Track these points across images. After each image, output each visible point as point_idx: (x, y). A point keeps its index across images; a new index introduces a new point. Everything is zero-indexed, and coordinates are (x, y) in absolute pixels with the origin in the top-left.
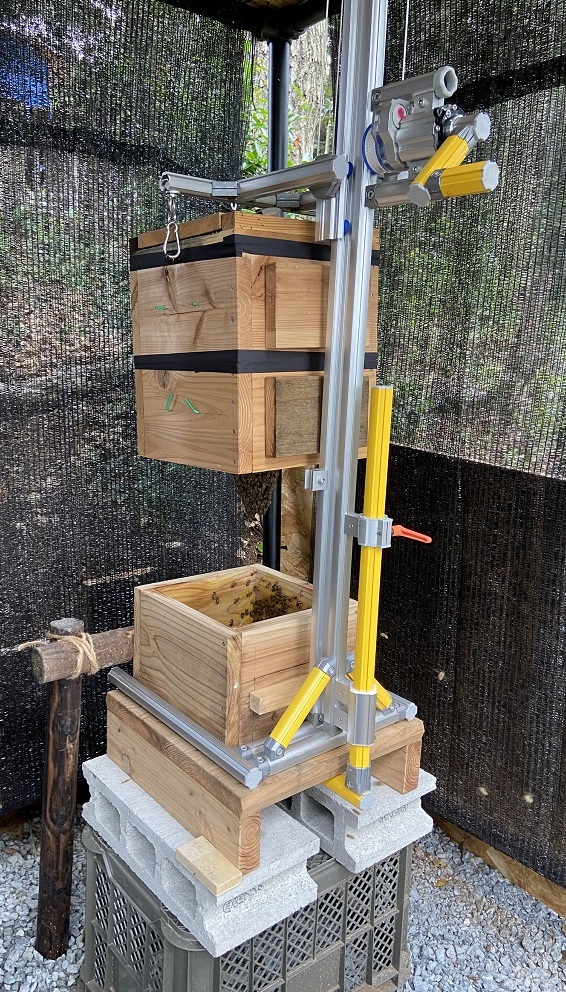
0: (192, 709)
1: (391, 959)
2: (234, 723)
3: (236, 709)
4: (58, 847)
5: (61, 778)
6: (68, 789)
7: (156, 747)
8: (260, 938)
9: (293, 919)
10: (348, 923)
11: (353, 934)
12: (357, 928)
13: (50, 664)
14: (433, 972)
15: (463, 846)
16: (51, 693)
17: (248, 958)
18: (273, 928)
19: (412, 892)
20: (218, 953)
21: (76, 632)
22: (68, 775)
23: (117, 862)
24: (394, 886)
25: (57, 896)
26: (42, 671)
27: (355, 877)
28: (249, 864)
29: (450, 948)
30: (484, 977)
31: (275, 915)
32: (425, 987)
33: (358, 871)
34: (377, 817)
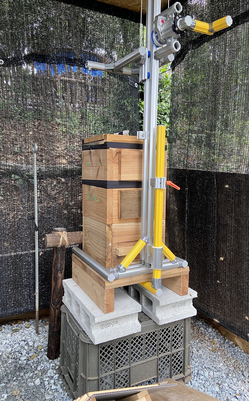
0: (97, 256)
2: (109, 259)
3: (110, 254)
4: (55, 314)
5: (56, 287)
6: (59, 292)
7: (84, 270)
8: (118, 345)
9: (133, 341)
10: (160, 349)
11: (163, 355)
12: (164, 352)
13: (50, 240)
14: (202, 380)
15: (225, 336)
16: (53, 254)
17: (113, 353)
18: (124, 342)
19: (200, 351)
20: (96, 343)
21: (62, 231)
22: (59, 286)
23: (70, 315)
24: (182, 338)
25: (54, 334)
26: (47, 242)
27: (162, 329)
28: (109, 309)
29: (212, 372)
30: (223, 384)
31: (122, 333)
32: (197, 385)
33: (160, 324)
34: (169, 303)
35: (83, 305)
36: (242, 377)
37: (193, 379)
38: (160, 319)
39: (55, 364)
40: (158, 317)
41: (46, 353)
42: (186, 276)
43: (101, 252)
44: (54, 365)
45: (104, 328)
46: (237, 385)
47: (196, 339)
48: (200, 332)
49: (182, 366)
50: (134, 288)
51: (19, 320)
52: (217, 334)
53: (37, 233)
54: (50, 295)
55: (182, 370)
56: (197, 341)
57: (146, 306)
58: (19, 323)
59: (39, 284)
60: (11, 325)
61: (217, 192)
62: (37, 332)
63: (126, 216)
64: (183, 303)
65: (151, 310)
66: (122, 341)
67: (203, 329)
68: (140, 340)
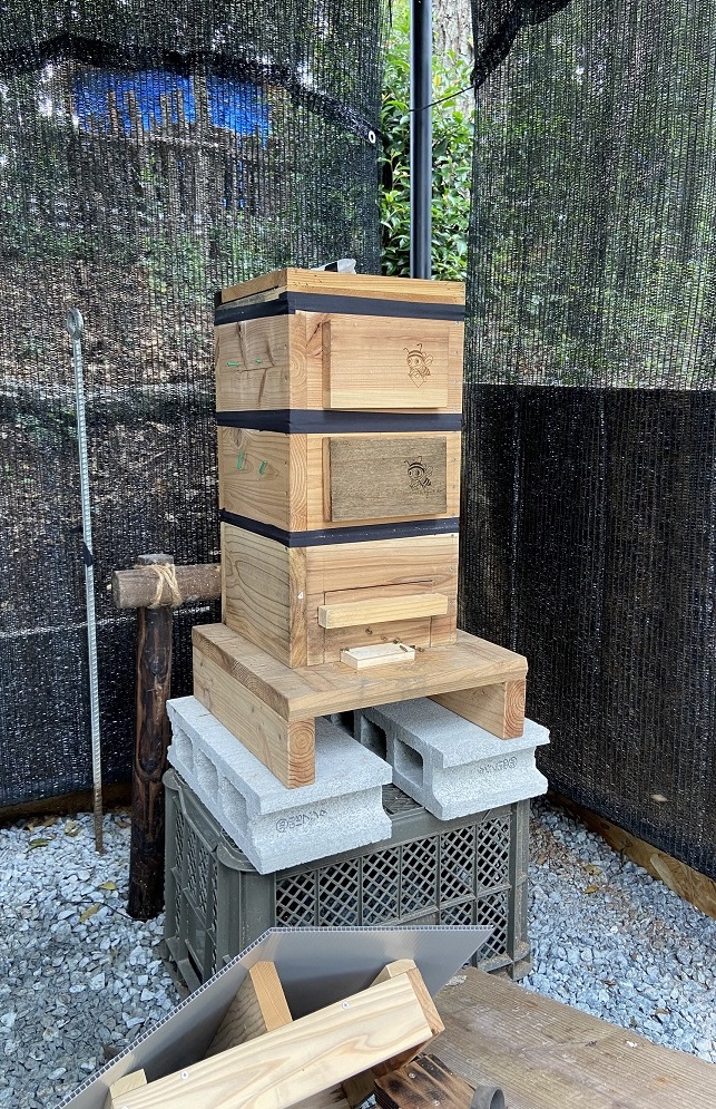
0: (265, 631)
1: (505, 945)
2: (300, 638)
3: (302, 623)
4: (148, 796)
5: (149, 722)
6: (157, 735)
7: (227, 670)
8: (327, 877)
9: (370, 864)
10: (444, 887)
11: (451, 902)
12: (457, 896)
13: (127, 586)
14: (560, 971)
15: (623, 852)
16: (139, 629)
17: (313, 897)
18: (345, 869)
19: (554, 894)
20: (265, 870)
21: (161, 563)
22: (157, 718)
23: (190, 796)
24: (504, 857)
25: (146, 850)
26: (118, 593)
27: (450, 832)
28: (301, 775)
29: (588, 951)
30: (621, 983)
31: (337, 843)
32: (547, 984)
33: (446, 818)
34: (470, 760)
35: (226, 768)
36: (674, 964)
37: (536, 969)
38: (444, 804)
39: (151, 932)
40: (438, 798)
41: (126, 903)
42: (519, 684)
43: (275, 619)
44: (147, 934)
45: (288, 830)
46: (659, 984)
47: (541, 861)
48: (553, 841)
49: (506, 933)
50: (369, 722)
51: (50, 814)
52: (600, 848)
53: (89, 571)
54: (134, 745)
56: (546, 866)
57: (405, 769)
58: (47, 823)
59: (102, 717)
60: (27, 829)
62: (100, 848)
63: (346, 513)
64: (509, 760)
65: (420, 780)
66: (338, 865)
67: (562, 835)
68: (387, 862)
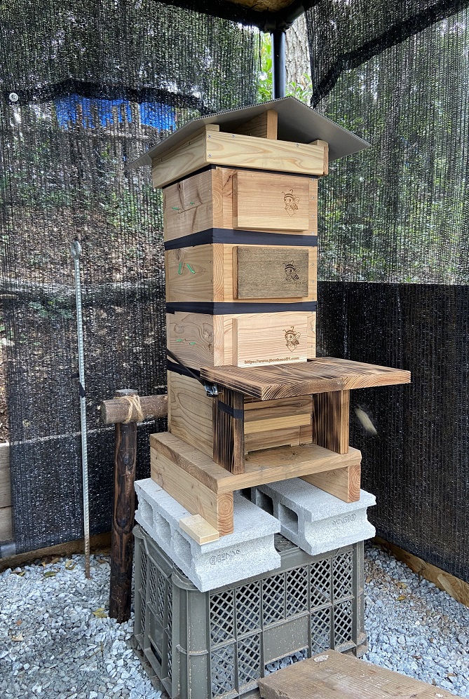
0: (197, 437)
4: (121, 543)
5: (123, 495)
6: (128, 503)
7: (174, 462)
8: (241, 593)
9: (267, 584)
10: (313, 598)
11: (317, 608)
12: (320, 604)
13: (111, 410)
14: (386, 651)
15: (420, 574)
16: (116, 437)
17: (232, 606)
18: (251, 588)
19: (378, 602)
20: (204, 589)
21: (130, 395)
22: (127, 492)
23: (151, 543)
24: (349, 578)
25: (121, 578)
26: (105, 415)
27: (316, 563)
28: (225, 528)
29: (402, 637)
30: (424, 657)
31: (248, 572)
32: (378, 659)
33: (314, 554)
34: (328, 516)
35: (177, 524)
36: (457, 644)
37: (370, 650)
38: (313, 545)
39: (125, 631)
40: (308, 541)
42: (356, 467)
43: (205, 429)
44: (123, 633)
45: (217, 563)
46: (448, 657)
47: (368, 580)
48: (375, 568)
49: (351, 627)
50: (261, 493)
51: (55, 556)
52: (405, 571)
53: (83, 400)
54: (112, 509)
55: (351, 635)
56: (372, 584)
57: (286, 522)
58: (53, 561)
59: (90, 492)
60: (41, 565)
61: (404, 320)
62: (88, 576)
64: (351, 516)
65: (296, 530)
66: (247, 586)
67: (380, 563)
68: (277, 583)
